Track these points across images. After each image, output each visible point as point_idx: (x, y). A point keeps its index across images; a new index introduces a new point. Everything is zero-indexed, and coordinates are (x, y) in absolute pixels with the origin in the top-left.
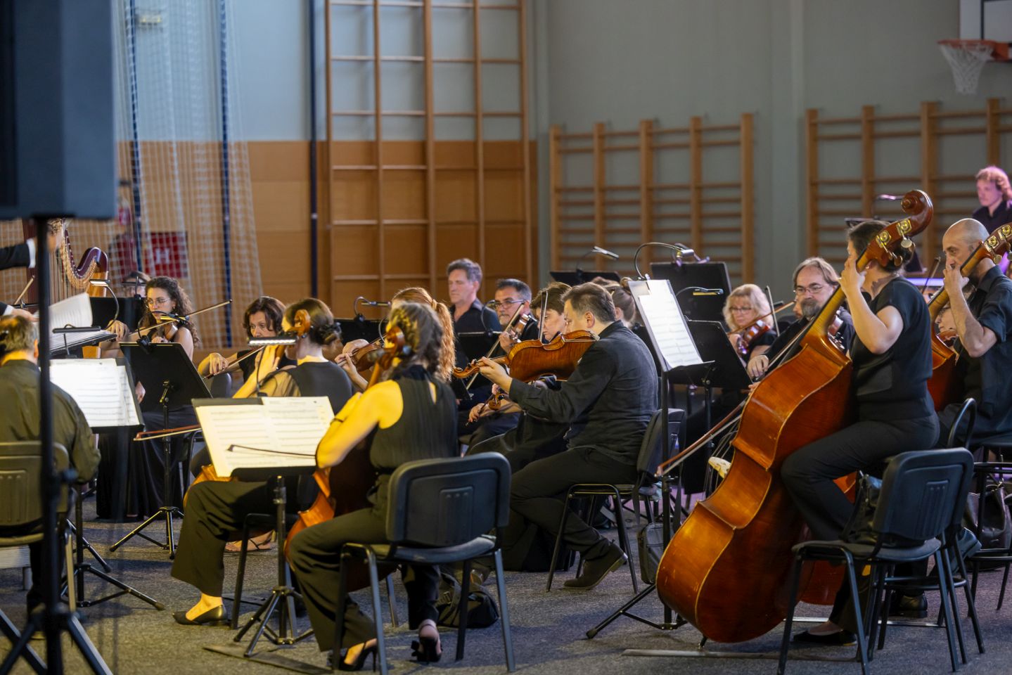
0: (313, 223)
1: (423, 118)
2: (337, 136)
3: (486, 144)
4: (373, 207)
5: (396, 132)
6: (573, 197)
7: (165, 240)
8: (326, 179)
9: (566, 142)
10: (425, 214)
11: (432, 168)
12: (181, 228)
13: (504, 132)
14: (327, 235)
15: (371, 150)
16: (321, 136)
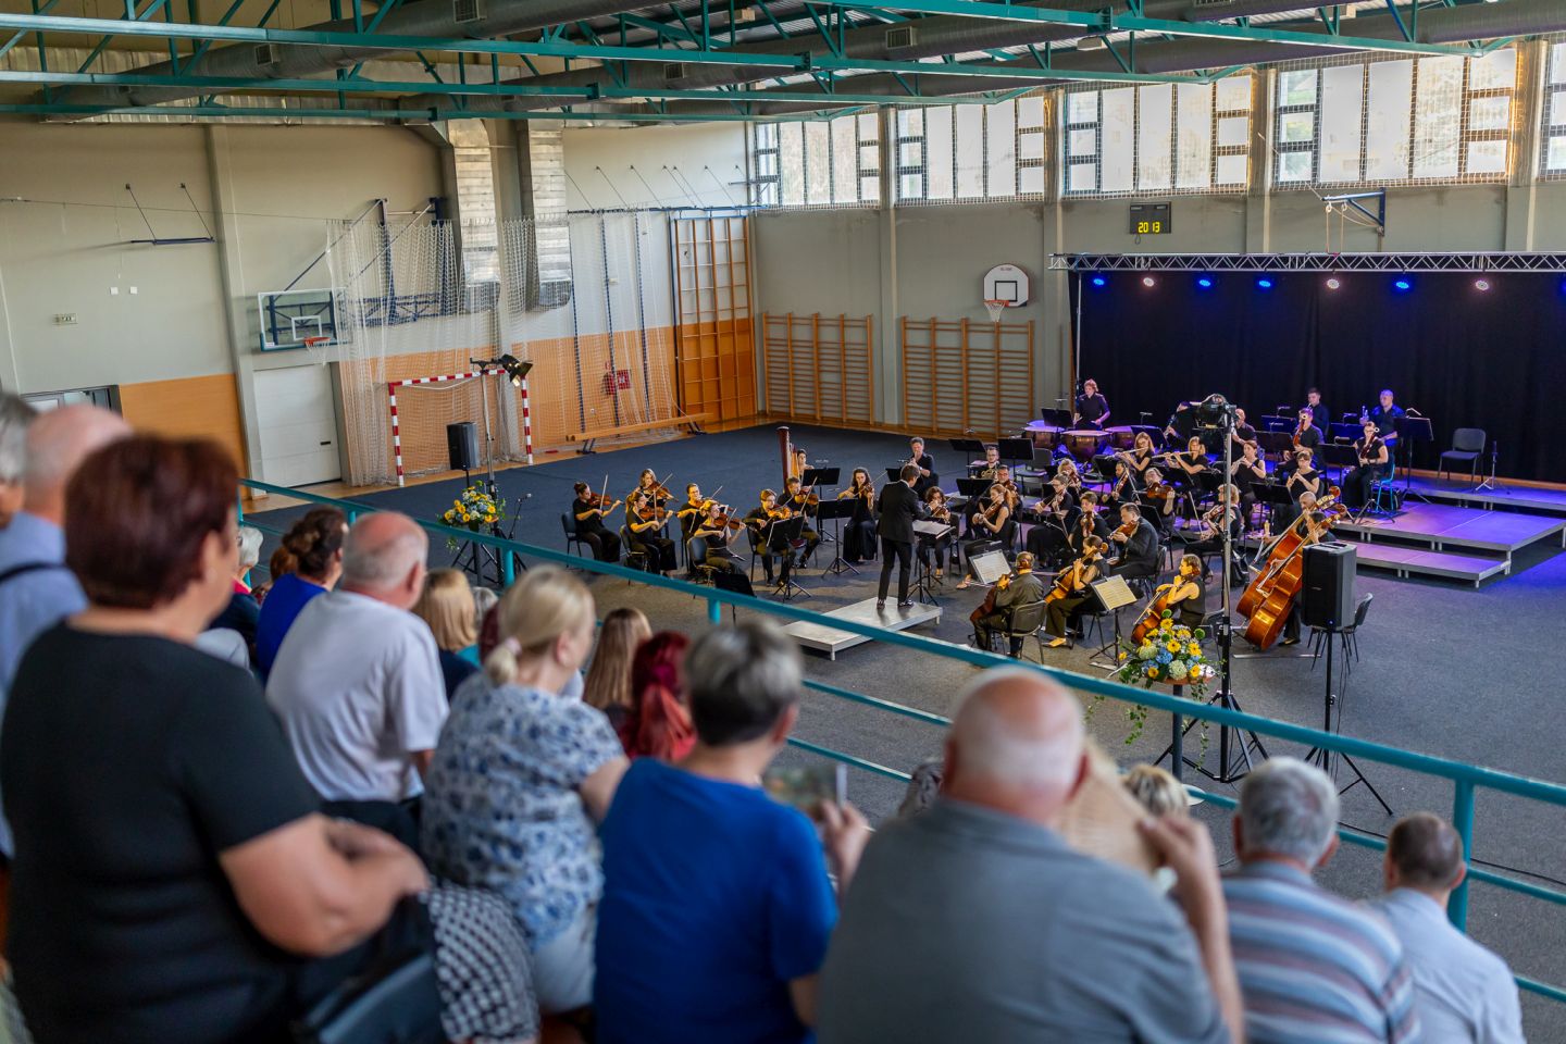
0: (676, 360)
1: (715, 313)
2: (684, 323)
3: (738, 321)
4: (699, 352)
5: (706, 319)
6: (772, 342)
7: (623, 373)
8: (681, 341)
9: (767, 319)
10: (717, 352)
11: (719, 332)
12: (628, 367)
13: (741, 315)
14: (682, 365)
15: (697, 327)
16: (678, 323)
